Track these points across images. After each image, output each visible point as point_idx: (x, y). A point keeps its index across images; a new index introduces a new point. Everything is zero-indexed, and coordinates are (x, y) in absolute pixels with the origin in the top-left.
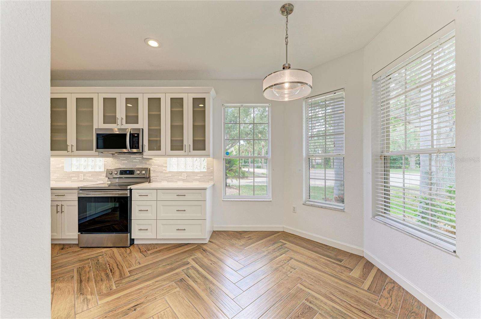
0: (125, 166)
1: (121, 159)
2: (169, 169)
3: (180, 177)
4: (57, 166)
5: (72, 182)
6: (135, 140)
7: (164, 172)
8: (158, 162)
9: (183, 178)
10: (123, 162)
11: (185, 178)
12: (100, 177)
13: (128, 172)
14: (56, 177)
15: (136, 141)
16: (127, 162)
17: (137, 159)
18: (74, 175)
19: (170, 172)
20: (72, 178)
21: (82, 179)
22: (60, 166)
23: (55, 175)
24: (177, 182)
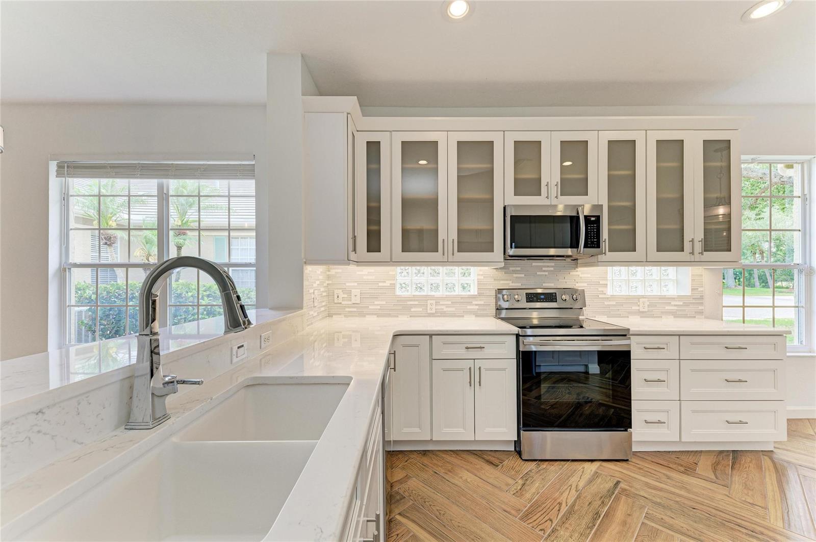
0: (520, 284)
1: (511, 269)
2: (610, 292)
3: (634, 308)
4: (380, 284)
5: (411, 317)
6: (591, 229)
7: (600, 296)
8: (589, 276)
9: (642, 310)
10: (515, 275)
11: (646, 310)
12: (468, 307)
13: (542, 297)
14: (379, 308)
15: (594, 231)
16: (523, 275)
17: (544, 269)
18: (416, 303)
19: (613, 297)
20: (412, 310)
21: (434, 311)
22: (388, 283)
23: (376, 303)
24: (628, 317)
